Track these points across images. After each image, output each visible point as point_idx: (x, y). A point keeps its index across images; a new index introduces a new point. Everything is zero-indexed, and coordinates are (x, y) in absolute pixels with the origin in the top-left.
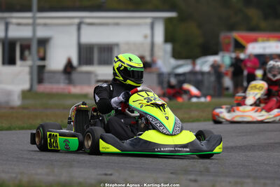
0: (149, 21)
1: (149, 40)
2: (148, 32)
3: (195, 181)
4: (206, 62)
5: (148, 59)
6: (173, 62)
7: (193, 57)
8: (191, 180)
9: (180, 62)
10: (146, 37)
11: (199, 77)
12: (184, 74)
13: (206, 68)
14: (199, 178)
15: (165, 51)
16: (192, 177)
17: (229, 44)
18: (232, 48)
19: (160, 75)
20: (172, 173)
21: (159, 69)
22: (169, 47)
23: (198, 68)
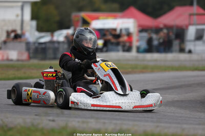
0: (20, 4)
1: (20, 18)
2: (19, 12)
3: (53, 121)
4: (61, 34)
5: (19, 32)
6: (37, 34)
7: (52, 31)
8: (50, 120)
9: (43, 34)
10: (17, 16)
11: (56, 45)
12: (45, 43)
13: (61, 39)
14: (56, 119)
15: (31, 26)
16: (51, 118)
17: (78, 21)
18: (80, 23)
19: (28, 44)
20: (36, 115)
21: (27, 39)
22: (34, 23)
23: (55, 38)
